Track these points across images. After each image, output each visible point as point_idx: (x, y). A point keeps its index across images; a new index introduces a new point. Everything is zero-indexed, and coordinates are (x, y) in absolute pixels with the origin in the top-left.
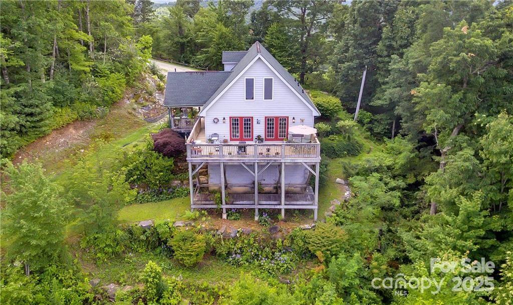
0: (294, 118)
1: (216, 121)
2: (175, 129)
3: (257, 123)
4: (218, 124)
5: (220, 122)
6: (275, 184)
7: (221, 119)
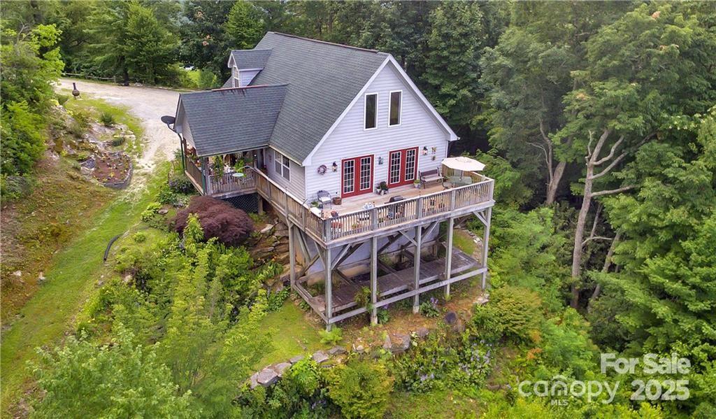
0: (425, 149)
1: (322, 170)
2: (214, 194)
3: (380, 164)
4: (325, 174)
5: (328, 171)
6: (398, 250)
7: (329, 166)
